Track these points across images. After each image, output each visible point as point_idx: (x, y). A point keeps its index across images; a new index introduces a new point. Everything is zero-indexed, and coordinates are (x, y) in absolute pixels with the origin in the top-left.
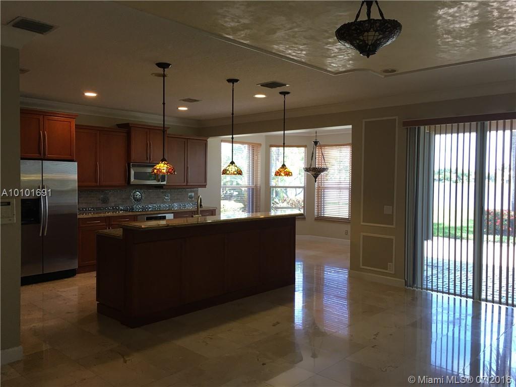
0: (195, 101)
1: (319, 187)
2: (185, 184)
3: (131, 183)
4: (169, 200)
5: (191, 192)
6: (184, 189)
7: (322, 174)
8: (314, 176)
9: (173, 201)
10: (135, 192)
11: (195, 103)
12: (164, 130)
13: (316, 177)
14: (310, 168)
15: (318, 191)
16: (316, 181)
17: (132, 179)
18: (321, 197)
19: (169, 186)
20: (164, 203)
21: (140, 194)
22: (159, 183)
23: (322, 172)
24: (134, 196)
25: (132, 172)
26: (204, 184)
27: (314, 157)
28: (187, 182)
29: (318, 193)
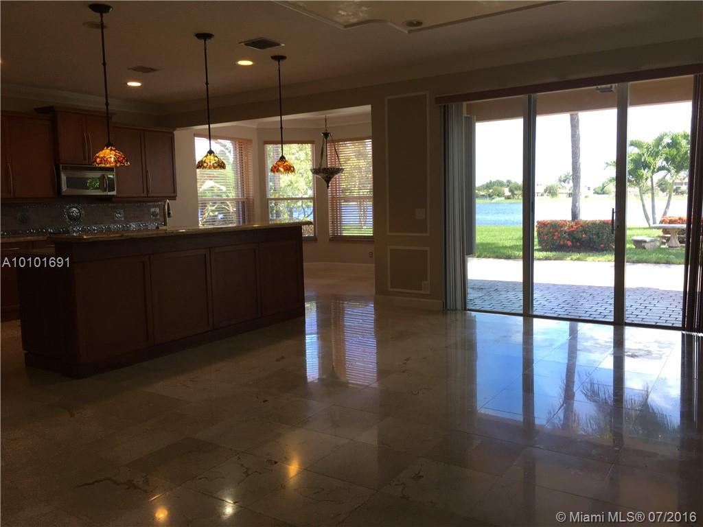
0: (152, 70)
1: (333, 197)
2: (145, 194)
3: (63, 194)
4: (123, 219)
5: (155, 206)
6: (143, 202)
7: (337, 176)
8: (325, 181)
9: (128, 220)
10: (70, 208)
11: (151, 74)
12: (108, 117)
13: (328, 180)
14: (320, 168)
15: (332, 203)
16: (328, 186)
17: (64, 188)
18: (337, 211)
19: (121, 197)
20: (115, 222)
21: (77, 211)
22: (105, 193)
23: (337, 174)
24: (68, 213)
25: (64, 178)
26: (173, 195)
27: (324, 156)
28: (148, 192)
29: (332, 205)
